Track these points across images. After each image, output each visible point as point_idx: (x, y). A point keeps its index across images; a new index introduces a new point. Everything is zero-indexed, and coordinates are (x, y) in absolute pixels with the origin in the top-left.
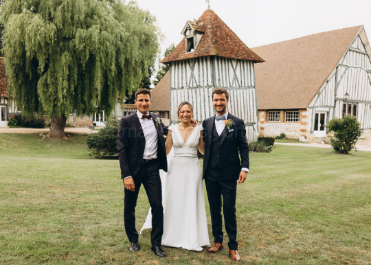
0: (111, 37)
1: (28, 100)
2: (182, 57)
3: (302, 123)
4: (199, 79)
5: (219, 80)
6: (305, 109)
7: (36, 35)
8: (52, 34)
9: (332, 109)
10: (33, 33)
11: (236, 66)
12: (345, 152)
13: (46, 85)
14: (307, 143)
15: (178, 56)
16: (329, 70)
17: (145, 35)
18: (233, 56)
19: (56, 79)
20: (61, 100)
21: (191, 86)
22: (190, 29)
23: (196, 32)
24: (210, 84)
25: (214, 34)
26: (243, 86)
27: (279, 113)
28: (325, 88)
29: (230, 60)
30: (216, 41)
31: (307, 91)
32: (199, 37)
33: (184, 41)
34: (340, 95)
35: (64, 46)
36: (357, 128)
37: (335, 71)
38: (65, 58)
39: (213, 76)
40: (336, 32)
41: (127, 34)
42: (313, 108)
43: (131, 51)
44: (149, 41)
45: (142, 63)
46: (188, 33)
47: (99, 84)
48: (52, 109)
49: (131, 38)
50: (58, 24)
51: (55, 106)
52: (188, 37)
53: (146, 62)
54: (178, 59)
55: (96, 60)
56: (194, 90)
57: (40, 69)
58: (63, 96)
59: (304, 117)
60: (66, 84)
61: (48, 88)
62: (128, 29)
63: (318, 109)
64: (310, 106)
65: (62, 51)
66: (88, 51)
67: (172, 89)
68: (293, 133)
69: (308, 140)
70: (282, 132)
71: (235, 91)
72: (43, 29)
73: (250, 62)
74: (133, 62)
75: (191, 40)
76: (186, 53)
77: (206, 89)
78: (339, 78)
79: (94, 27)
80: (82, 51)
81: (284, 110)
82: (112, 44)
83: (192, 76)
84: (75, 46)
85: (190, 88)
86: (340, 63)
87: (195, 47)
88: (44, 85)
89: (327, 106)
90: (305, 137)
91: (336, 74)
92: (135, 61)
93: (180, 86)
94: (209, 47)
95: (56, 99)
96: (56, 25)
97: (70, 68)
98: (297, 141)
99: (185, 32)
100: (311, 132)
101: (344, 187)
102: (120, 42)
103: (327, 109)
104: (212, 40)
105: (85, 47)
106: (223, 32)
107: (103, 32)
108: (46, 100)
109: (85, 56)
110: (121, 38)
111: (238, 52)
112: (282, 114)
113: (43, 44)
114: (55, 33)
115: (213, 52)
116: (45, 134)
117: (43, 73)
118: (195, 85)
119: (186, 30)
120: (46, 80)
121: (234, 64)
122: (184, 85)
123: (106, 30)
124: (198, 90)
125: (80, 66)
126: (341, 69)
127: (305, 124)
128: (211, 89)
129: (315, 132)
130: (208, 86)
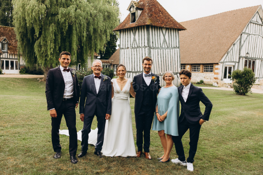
0: (83, 14)
1: (30, 56)
2: (127, 26)
3: (215, 73)
4: (139, 42)
5: (153, 42)
6: (217, 64)
7: (32, 12)
8: (43, 11)
9: (237, 64)
10: (31, 11)
11: (166, 32)
12: (243, 94)
13: (40, 46)
14: (218, 87)
15: (125, 25)
16: (235, 36)
17: (108, 12)
18: (163, 25)
19: (46, 42)
20: (50, 56)
21: (134, 47)
22: (133, 7)
23: (137, 9)
24: (146, 45)
25: (150, 10)
26: (170, 46)
27: (199, 66)
28: (232, 49)
29: (161, 28)
30: (151, 15)
31: (219, 51)
32: (139, 12)
33: (129, 15)
34: (243, 54)
35: (52, 20)
36: (252, 77)
37: (239, 37)
38: (52, 28)
39: (148, 40)
40: (241, 10)
41: (95, 11)
42: (223, 63)
43: (97, 23)
44: (110, 16)
45: (105, 31)
46: (132, 9)
47: (75, 46)
48: (44, 62)
49: (98, 14)
50: (48, 5)
51: (46, 60)
52: (132, 12)
53: (108, 31)
54: (125, 28)
55: (73, 30)
56: (135, 49)
57: (36, 36)
58: (51, 53)
59: (217, 69)
60: (52, 45)
61: (41, 48)
62: (96, 8)
63: (227, 64)
64: (221, 61)
65: (50, 23)
66: (67, 23)
67: (121, 49)
68: (209, 80)
69: (219, 85)
70: (201, 79)
71: (164, 50)
72: (36, 8)
73: (176, 29)
74: (99, 31)
75: (134, 14)
76: (131, 23)
77: (143, 49)
78: (242, 42)
79: (71, 6)
80: (63, 23)
81: (203, 64)
82: (84, 18)
83: (135, 40)
84: (58, 19)
86: (244, 31)
87: (137, 19)
88: (39, 46)
89: (233, 62)
90: (217, 83)
91: (240, 39)
92: (101, 30)
93: (127, 47)
94: (146, 19)
95: (47, 56)
96: (46, 6)
97: (55, 35)
98: (211, 85)
99: (130, 9)
100: (222, 80)
101: (232, 122)
102: (90, 17)
103: (234, 64)
104: (148, 14)
105: (65, 20)
106: (157, 9)
107: (78, 10)
108: (40, 56)
109: (65, 26)
110: (91, 14)
111: (167, 22)
112: (201, 67)
113: (37, 18)
114: (45, 11)
115: (148, 23)
116: (41, 78)
117: (38, 38)
118: (136, 46)
119: (131, 7)
120: (40, 43)
121: (164, 31)
122: (129, 46)
123: (80, 8)
124: (138, 49)
125: (62, 33)
126: (244, 36)
127: (217, 74)
128: (146, 49)
129: (224, 79)
130: (145, 47)
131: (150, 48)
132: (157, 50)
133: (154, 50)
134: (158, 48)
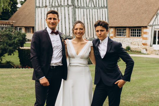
3: (144, 39)
6: (146, 27)
14: (148, 54)
21: (54, 5)
24: (70, 3)
26: (97, 6)
27: (125, 30)
31: (147, 12)
42: (152, 26)
59: (146, 33)
63: (156, 27)
64: (150, 24)
67: (37, 7)
68: (136, 47)
69: (148, 52)
70: (127, 46)
71: (91, 10)
77: (66, 8)
81: (129, 27)
85: (52, 7)
90: (146, 50)
93: (44, 5)
98: (140, 52)
100: (151, 46)
112: (127, 30)
118: (57, 4)
122: (48, 4)
127: (146, 39)
128: (70, 8)
129: (154, 45)
130: (68, 6)
131: (75, 7)
132: (82, 10)
133: (79, 9)
134: (84, 8)
